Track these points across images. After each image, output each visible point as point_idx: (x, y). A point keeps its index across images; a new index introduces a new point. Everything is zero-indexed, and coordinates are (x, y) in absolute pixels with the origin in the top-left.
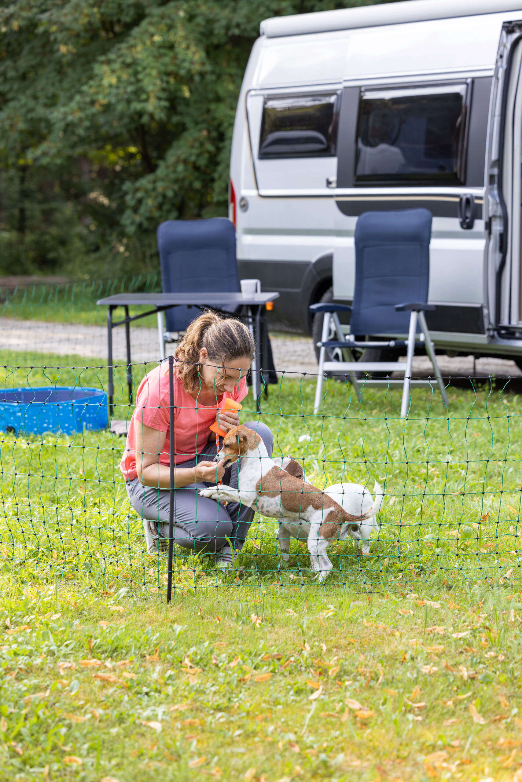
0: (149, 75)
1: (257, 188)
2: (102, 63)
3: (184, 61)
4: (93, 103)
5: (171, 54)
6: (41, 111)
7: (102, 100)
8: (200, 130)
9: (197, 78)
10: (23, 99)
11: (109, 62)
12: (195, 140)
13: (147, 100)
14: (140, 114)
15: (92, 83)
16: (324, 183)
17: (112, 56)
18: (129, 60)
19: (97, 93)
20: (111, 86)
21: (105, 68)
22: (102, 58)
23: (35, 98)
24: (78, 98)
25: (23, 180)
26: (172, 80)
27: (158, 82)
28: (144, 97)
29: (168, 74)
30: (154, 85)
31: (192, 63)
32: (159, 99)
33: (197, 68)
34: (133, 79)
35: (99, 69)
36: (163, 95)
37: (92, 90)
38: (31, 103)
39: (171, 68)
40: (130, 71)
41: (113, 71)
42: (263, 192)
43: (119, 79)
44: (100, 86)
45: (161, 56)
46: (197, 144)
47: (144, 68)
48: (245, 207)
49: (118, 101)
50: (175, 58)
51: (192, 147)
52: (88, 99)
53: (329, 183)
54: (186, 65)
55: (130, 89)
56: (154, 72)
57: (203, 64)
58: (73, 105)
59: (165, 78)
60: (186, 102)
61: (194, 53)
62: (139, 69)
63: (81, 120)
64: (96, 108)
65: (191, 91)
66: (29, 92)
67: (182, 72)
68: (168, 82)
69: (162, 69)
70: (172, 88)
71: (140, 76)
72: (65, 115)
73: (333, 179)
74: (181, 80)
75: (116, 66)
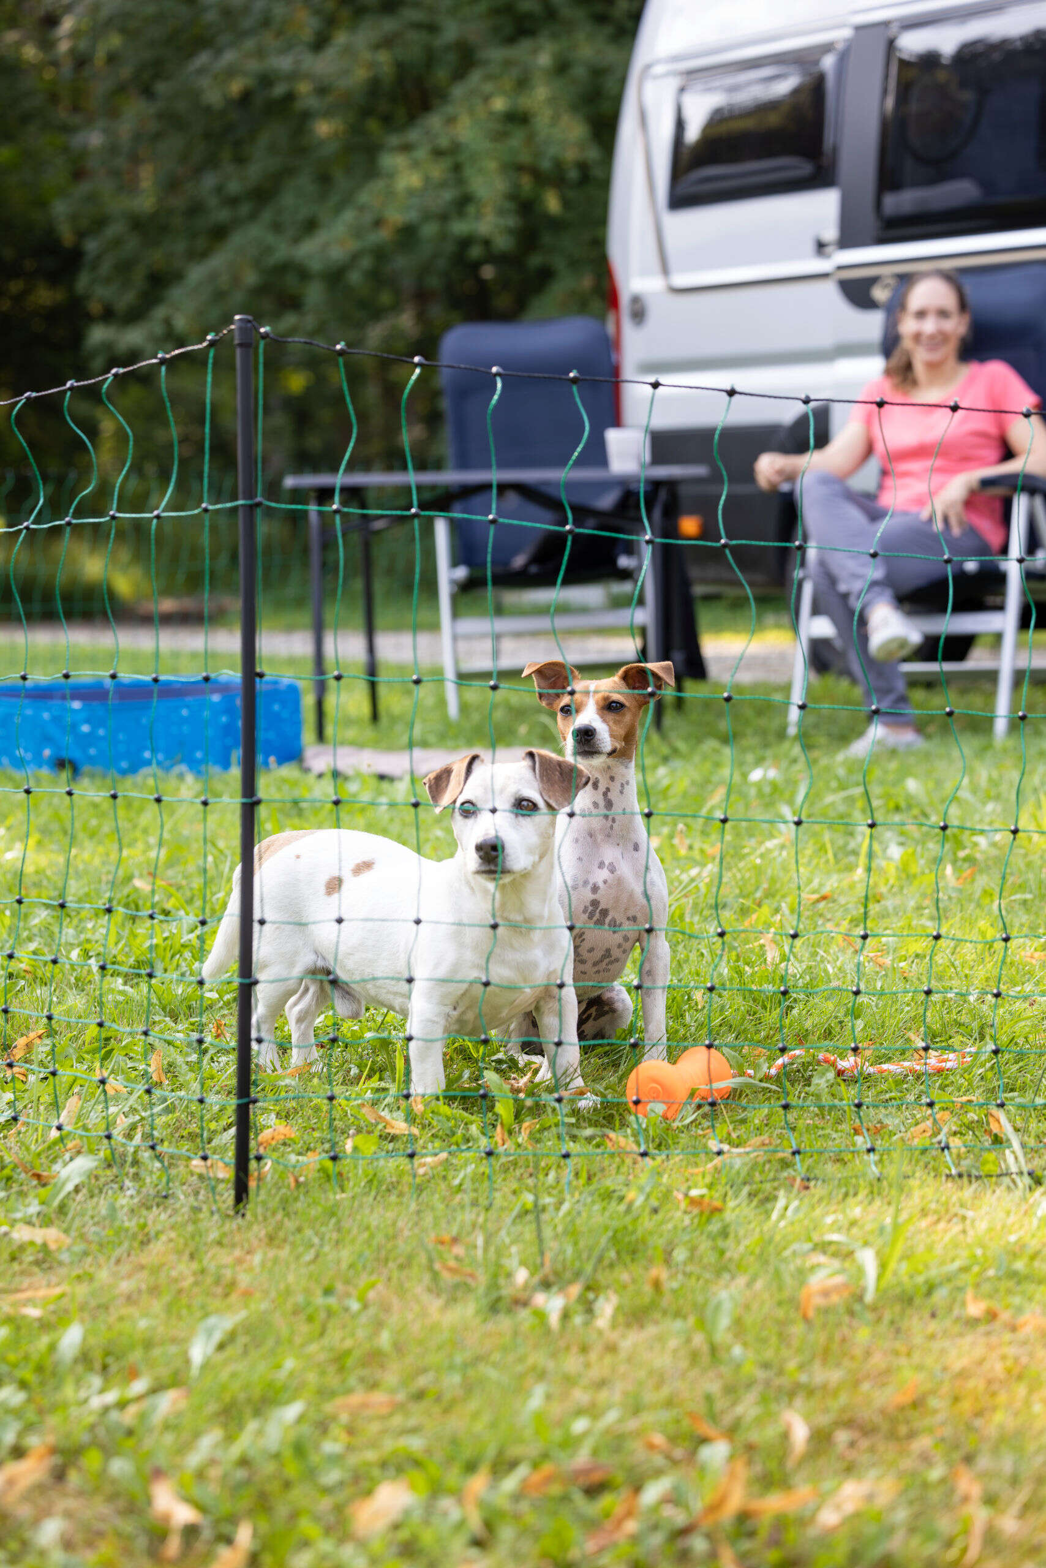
0: (482, 170)
1: (665, 269)
2: (396, 149)
3: (547, 142)
4: (378, 223)
5: (523, 132)
6: (283, 250)
7: (396, 216)
9: (573, 175)
10: (255, 231)
11: (406, 148)
12: (572, 294)
13: (479, 216)
14: (467, 242)
15: (375, 186)
16: (810, 247)
17: (413, 136)
18: (444, 142)
19: (385, 205)
20: (411, 192)
21: (401, 160)
22: (394, 140)
23: (277, 227)
24: (349, 216)
26: (526, 180)
27: (500, 183)
28: (471, 209)
29: (520, 168)
30: (493, 187)
31: (563, 145)
32: (501, 212)
33: (571, 155)
34: (451, 179)
35: (391, 161)
36: (509, 206)
37: (377, 202)
38: (270, 239)
39: (525, 158)
40: (445, 164)
41: (415, 165)
42: (681, 280)
43: (427, 179)
44: (390, 194)
45: (505, 136)
47: (473, 158)
48: (639, 314)
49: (425, 218)
50: (531, 138)
52: (368, 218)
53: (821, 247)
54: (552, 151)
55: (448, 195)
56: (492, 165)
57: (583, 147)
58: (340, 227)
59: (513, 176)
60: (553, 222)
61: (567, 129)
62: (464, 158)
63: (355, 257)
64: (384, 235)
65: (563, 201)
66: (267, 216)
67: (546, 165)
68: (518, 184)
69: (508, 158)
70: (525, 194)
71: (466, 173)
72: (327, 247)
73: (831, 233)
74: (541, 178)
75: (421, 153)
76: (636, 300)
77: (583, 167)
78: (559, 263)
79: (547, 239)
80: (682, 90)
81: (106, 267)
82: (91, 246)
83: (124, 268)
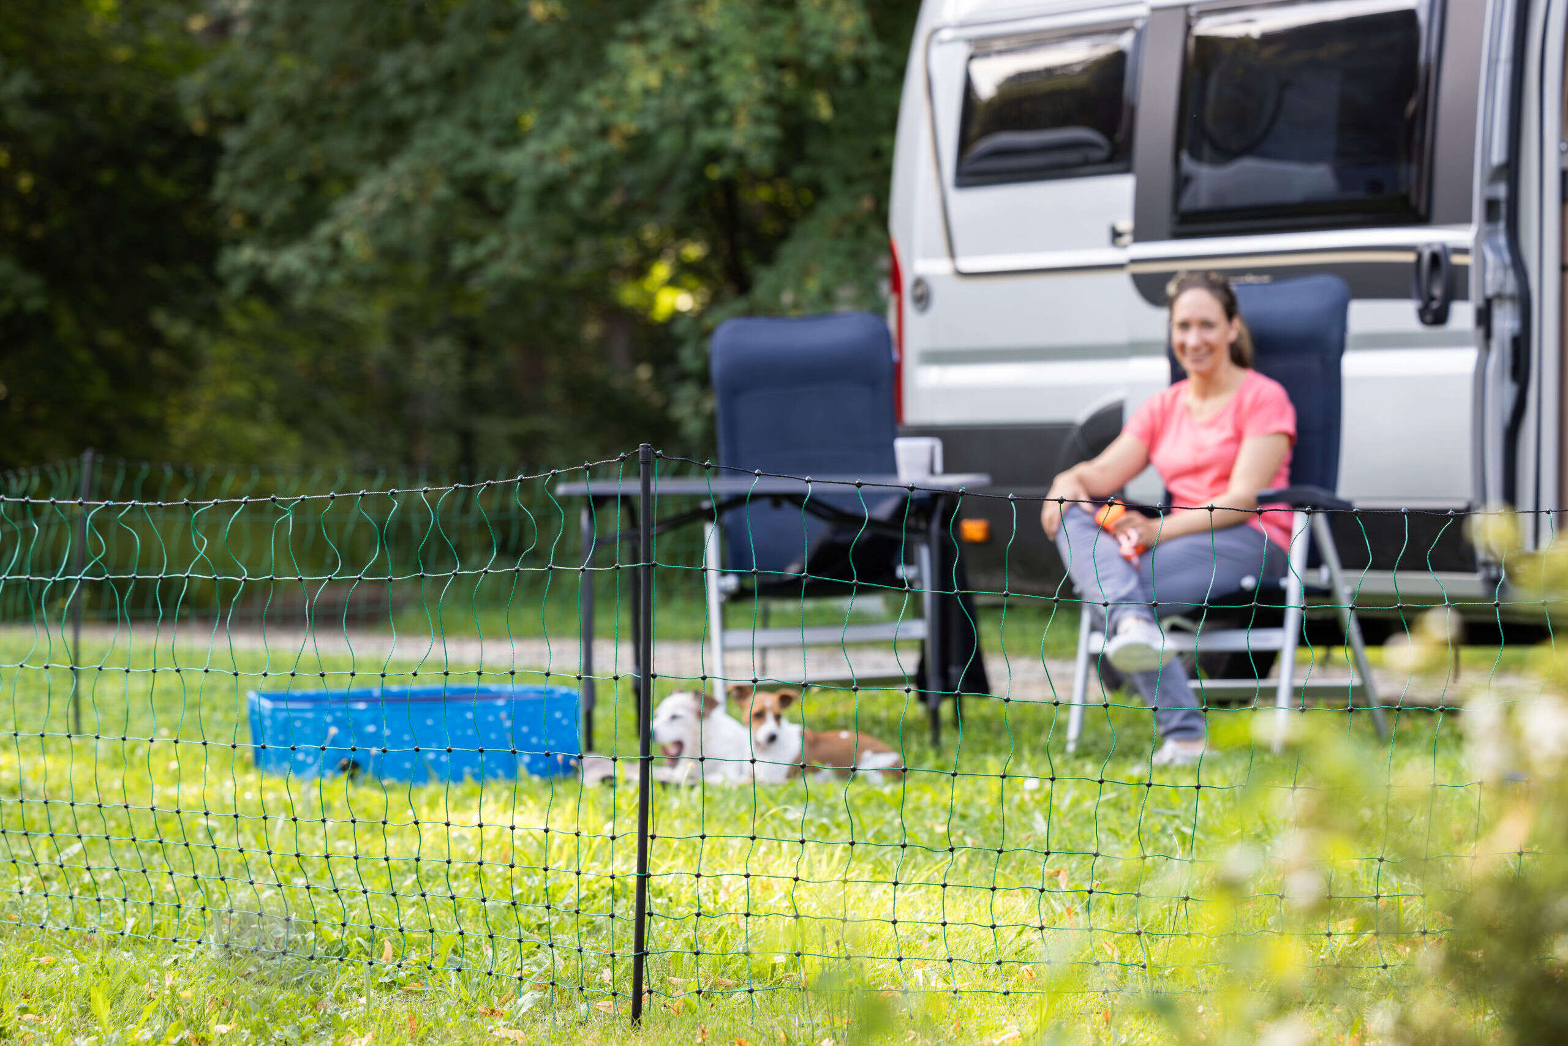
0: (735, 67)
1: (952, 253)
2: (628, 39)
3: (817, 33)
4: (604, 131)
5: (787, 19)
6: (485, 157)
7: (627, 123)
8: (857, 197)
9: (848, 74)
10: (447, 130)
11: (642, 38)
12: (846, 219)
13: (730, 123)
14: (714, 155)
15: (603, 85)
16: (1106, 235)
17: (650, 23)
18: (689, 32)
19: (615, 108)
20: (647, 92)
21: (634, 52)
22: (626, 28)
23: (475, 126)
24: (570, 120)
25: (469, 365)
26: (789, 79)
27: (757, 83)
28: (722, 116)
29: (781, 65)
30: (748, 88)
31: (836, 37)
32: (758, 120)
33: (847, 50)
34: (697, 78)
35: (621, 53)
36: (768, 112)
37: (603, 104)
38: (466, 140)
39: (789, 50)
40: (693, 57)
41: (653, 59)
42: (967, 264)
43: (666, 77)
44: (621, 92)
45: (766, 22)
46: (849, 230)
47: (725, 51)
48: (923, 300)
49: (664, 126)
50: (798, 26)
51: (839, 235)
52: (592, 123)
53: (1116, 235)
54: (823, 42)
55: (691, 98)
56: (748, 61)
57: (861, 40)
58: (559, 137)
59: (773, 74)
60: (824, 128)
61: (842, 16)
62: (713, 51)
63: (577, 171)
64: (614, 143)
65: (835, 105)
66: (463, 112)
67: (814, 60)
68: (780, 85)
69: (767, 52)
70: (788, 96)
71: (716, 69)
72: (540, 158)
73: (1126, 224)
74: (810, 79)
75: (660, 45)
76: (919, 282)
77: (860, 66)
78: (830, 179)
79: (814, 147)
80: (972, 57)
81: (248, 168)
82: (233, 139)
83: (273, 171)
